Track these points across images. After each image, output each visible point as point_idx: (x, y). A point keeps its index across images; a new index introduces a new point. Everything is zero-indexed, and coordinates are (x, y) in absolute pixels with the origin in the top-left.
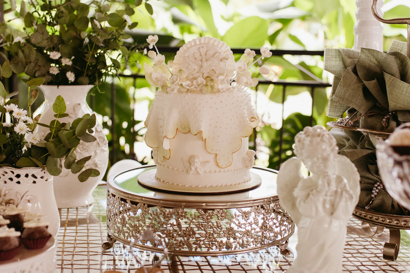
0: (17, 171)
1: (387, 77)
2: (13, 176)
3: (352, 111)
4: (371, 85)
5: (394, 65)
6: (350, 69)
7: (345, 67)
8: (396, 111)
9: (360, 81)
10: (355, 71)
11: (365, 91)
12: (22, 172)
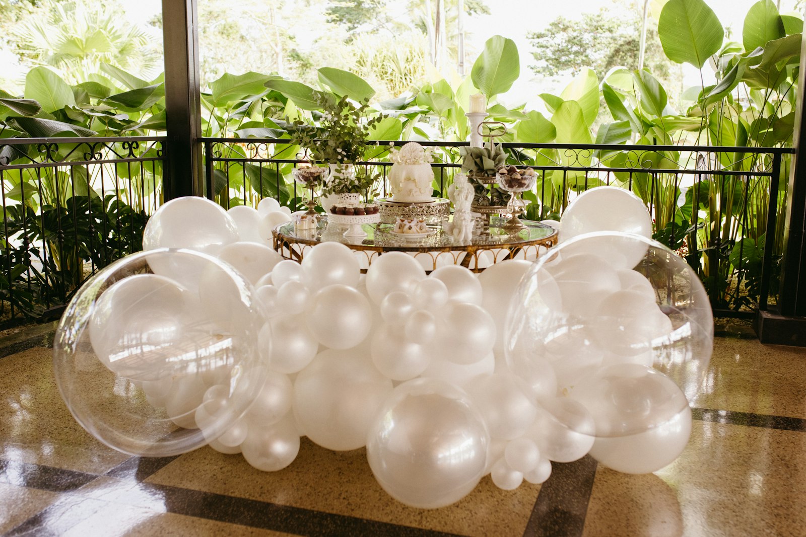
0: (350, 194)
1: (483, 157)
2: (348, 197)
3: (471, 171)
4: (478, 160)
5: (486, 153)
6: (469, 154)
7: (468, 154)
8: (487, 170)
9: (473, 159)
10: (471, 155)
11: (476, 163)
12: (352, 195)
